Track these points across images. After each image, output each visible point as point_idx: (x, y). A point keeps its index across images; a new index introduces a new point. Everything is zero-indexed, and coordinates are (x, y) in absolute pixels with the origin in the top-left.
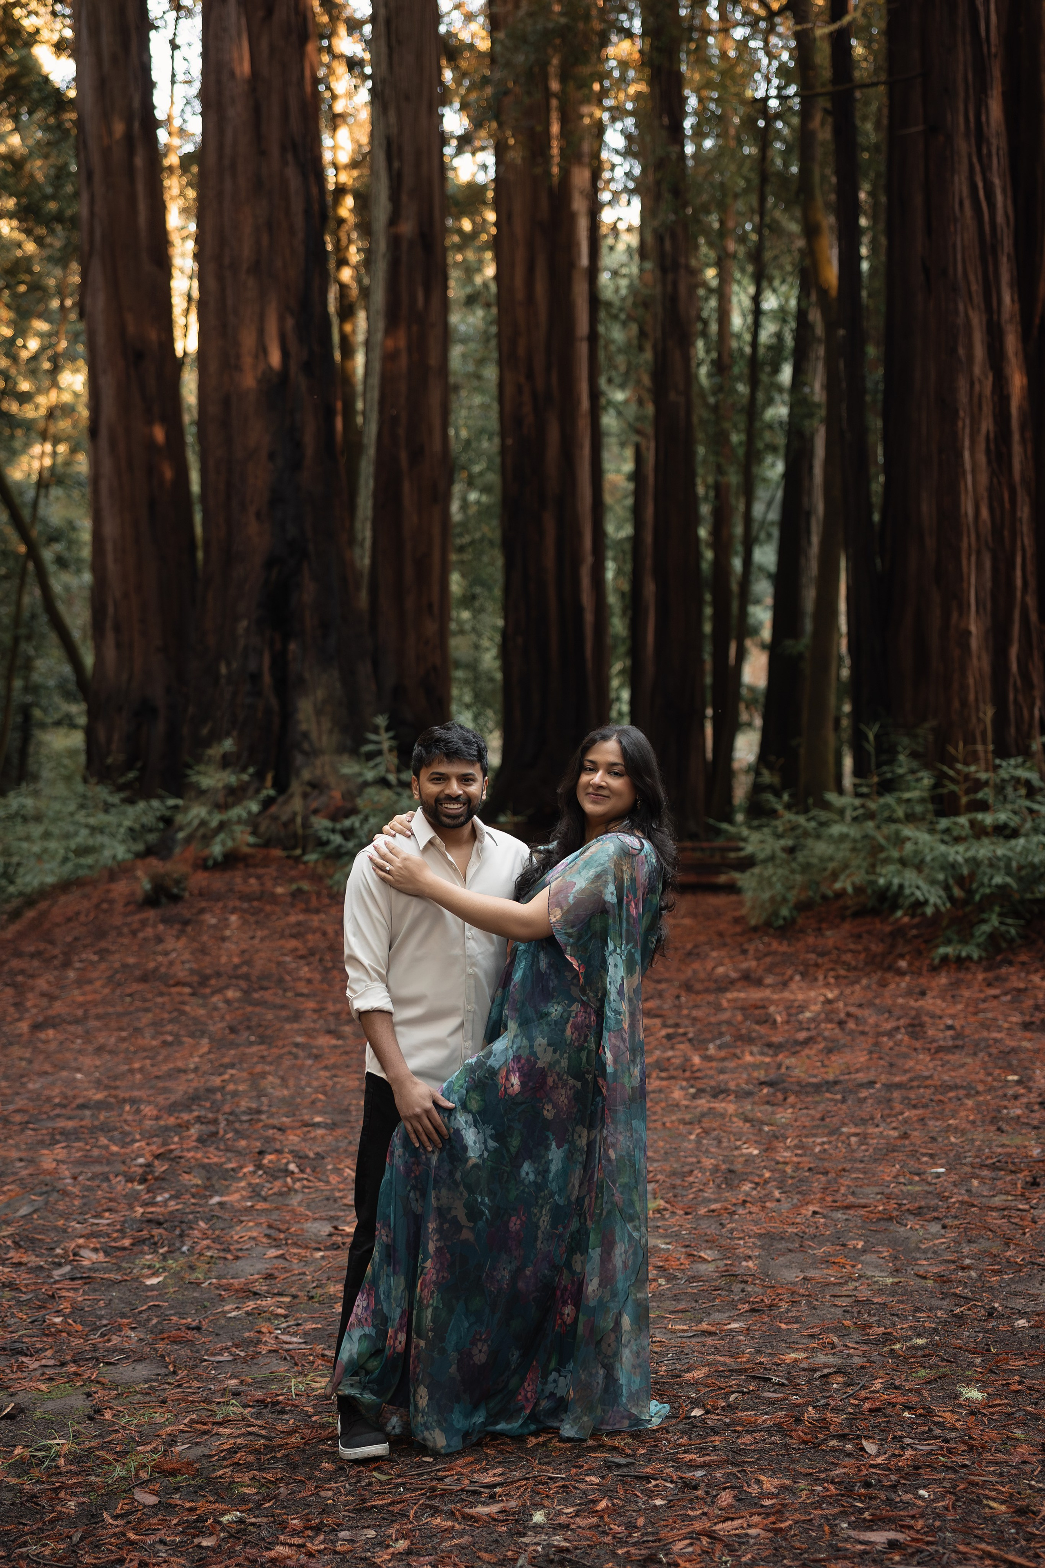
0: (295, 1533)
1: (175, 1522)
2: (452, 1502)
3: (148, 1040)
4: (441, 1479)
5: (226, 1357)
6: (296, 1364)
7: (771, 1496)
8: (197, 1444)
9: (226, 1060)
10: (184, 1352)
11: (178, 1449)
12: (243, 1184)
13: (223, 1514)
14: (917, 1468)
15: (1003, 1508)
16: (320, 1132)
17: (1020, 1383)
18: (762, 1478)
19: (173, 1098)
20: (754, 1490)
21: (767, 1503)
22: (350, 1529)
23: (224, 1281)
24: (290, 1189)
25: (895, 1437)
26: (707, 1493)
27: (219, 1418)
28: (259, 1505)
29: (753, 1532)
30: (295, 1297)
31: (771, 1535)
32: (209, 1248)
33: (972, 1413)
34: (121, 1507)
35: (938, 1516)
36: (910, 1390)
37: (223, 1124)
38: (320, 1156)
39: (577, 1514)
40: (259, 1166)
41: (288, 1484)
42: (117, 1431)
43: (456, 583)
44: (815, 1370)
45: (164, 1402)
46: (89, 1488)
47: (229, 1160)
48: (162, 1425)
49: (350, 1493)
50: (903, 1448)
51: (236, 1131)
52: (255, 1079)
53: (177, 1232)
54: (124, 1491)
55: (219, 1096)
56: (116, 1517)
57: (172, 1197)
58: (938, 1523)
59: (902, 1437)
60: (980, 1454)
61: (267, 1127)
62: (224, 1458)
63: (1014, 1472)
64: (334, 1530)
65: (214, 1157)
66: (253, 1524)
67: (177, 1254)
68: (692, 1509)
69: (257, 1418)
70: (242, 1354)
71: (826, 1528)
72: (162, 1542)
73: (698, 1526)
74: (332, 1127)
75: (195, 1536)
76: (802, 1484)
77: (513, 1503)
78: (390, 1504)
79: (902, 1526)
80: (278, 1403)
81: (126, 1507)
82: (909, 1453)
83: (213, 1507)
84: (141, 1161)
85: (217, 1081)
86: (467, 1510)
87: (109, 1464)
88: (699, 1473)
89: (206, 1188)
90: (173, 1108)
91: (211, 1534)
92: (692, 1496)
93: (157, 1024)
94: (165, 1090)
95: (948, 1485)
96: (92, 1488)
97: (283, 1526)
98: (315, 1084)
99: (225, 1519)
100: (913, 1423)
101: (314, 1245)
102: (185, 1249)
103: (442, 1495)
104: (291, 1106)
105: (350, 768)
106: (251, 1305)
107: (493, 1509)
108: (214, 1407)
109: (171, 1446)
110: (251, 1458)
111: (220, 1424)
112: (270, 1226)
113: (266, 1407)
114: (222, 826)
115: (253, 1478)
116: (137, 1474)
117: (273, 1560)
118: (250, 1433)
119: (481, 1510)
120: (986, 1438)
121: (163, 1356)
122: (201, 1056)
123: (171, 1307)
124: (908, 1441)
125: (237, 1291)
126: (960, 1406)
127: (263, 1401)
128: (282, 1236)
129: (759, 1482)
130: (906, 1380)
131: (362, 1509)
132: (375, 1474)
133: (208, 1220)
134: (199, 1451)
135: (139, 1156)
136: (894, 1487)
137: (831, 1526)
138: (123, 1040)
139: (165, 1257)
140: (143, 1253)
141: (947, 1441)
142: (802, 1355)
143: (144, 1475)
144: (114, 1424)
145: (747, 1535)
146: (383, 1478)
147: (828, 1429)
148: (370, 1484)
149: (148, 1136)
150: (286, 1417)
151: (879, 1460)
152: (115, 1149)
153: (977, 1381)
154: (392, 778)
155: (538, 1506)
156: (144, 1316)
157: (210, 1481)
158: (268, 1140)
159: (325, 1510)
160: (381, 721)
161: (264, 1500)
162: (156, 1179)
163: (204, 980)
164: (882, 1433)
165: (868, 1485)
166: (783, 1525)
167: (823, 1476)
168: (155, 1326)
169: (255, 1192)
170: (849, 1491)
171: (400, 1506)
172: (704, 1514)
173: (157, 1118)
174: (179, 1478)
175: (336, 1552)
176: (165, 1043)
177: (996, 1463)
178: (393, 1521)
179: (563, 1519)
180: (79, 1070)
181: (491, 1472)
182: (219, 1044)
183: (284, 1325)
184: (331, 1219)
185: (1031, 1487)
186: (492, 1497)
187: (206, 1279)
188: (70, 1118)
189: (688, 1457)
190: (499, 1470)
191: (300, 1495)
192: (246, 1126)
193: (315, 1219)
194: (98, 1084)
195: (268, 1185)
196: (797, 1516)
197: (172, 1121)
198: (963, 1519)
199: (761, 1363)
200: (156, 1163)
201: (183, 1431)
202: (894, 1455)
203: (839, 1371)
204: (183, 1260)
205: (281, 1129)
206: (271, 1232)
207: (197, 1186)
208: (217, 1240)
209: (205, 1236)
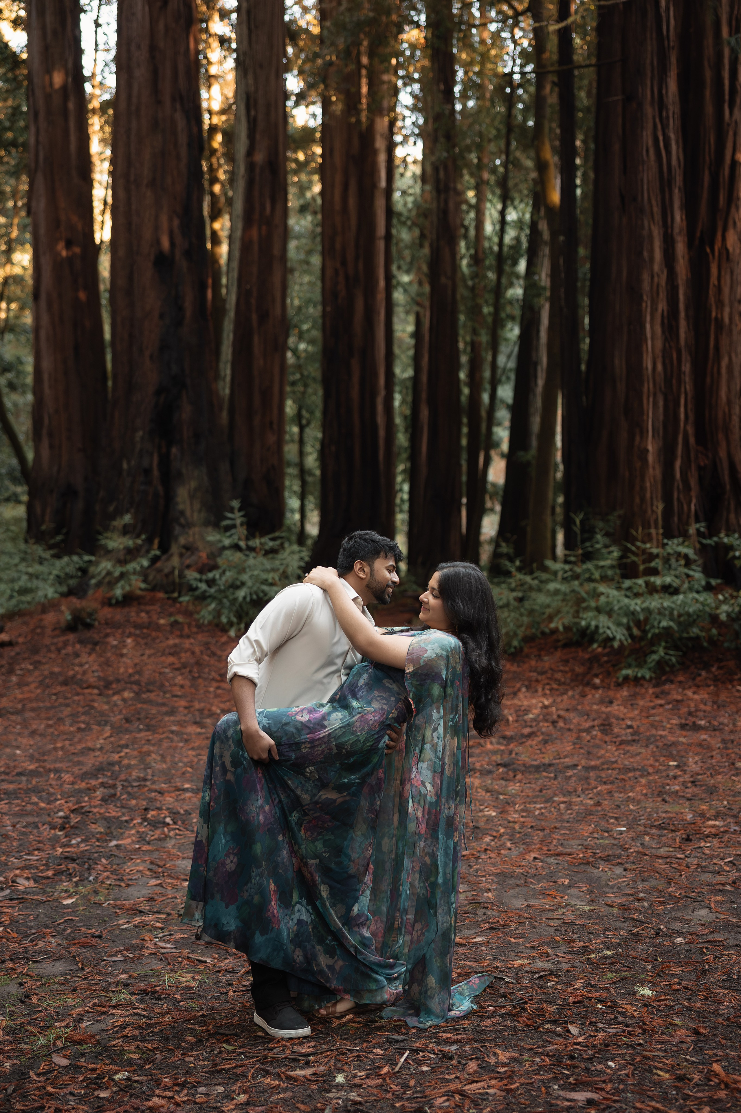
0: (166, 1088)
1: (81, 1079)
2: (279, 1066)
3: (68, 727)
4: (271, 1050)
5: (119, 958)
6: (169, 964)
7: (504, 1065)
8: (98, 1021)
9: (123, 742)
10: (90, 954)
11: (84, 1025)
12: (133, 832)
13: (116, 1073)
14: (607, 1045)
15: (667, 1076)
16: (188, 795)
17: (679, 984)
18: (498, 1052)
19: (84, 769)
20: (492, 1060)
21: (501, 1070)
22: (206, 1085)
23: (119, 902)
24: (166, 836)
25: (591, 1023)
26: (459, 1062)
27: (113, 1003)
28: (141, 1067)
29: (491, 1091)
30: (169, 914)
31: (504, 1094)
32: (108, 878)
33: (645, 1006)
34: (43, 1067)
35: (622, 1081)
36: (602, 988)
37: (120, 788)
38: (188, 813)
39: (367, 1077)
40: (145, 819)
41: (162, 1052)
42: (41, 1011)
44: (535, 973)
45: (75, 990)
46: (20, 1053)
47: (124, 814)
48: (73, 1007)
49: (206, 1059)
50: (597, 1031)
51: (129, 793)
52: (143, 756)
53: (86, 866)
54: (45, 1056)
55: (117, 768)
56: (39, 1075)
57: (83, 841)
58: (621, 1087)
59: (596, 1023)
60: (651, 1035)
61: (151, 790)
62: (117, 1032)
63: (675, 1049)
64: (195, 1086)
65: (113, 812)
66: (137, 1081)
67: (86, 882)
68: (448, 1074)
69: (141, 1003)
70: (131, 956)
71: (543, 1089)
72: (72, 1094)
73: (453, 1087)
75: (95, 1090)
76: (526, 1056)
77: (322, 1068)
78: (234, 1068)
79: (597, 1089)
80: (156, 992)
81: (46, 1067)
82: (601, 1034)
83: (108, 1068)
84: (61, 814)
85: (116, 757)
86: (289, 1073)
87: (35, 1036)
88: (454, 1048)
89: (107, 834)
90: (84, 776)
91: (107, 1088)
92: (448, 1064)
93: (74, 715)
94: (79, 763)
95: (628, 1058)
96: (22, 1053)
97: (158, 1083)
98: (185, 760)
99: (117, 1077)
100: (604, 1012)
101: (183, 877)
102: (91, 878)
103: (272, 1062)
104: (168, 776)
105: (213, 536)
106: (138, 920)
107: (308, 1072)
108: (111, 994)
109: (79, 1022)
110: (136, 1032)
111: (114, 1007)
112: (152, 863)
113: (147, 995)
114: (122, 576)
115: (137, 1047)
116: (54, 1043)
117: (150, 1108)
118: (135, 1014)
119: (299, 1073)
120: (655, 1024)
121: (74, 957)
122: (105, 739)
123: (81, 921)
124: (601, 1025)
125: (128, 909)
126: (637, 1000)
127: (145, 991)
128: (160, 870)
129: (495, 1054)
130: (599, 981)
131: (214, 1071)
132: (224, 1045)
133: (108, 858)
134: (99, 1026)
135: (59, 811)
136: (590, 1060)
137: (547, 1088)
138: (50, 726)
139: (77, 884)
140: (61, 881)
141: (627, 1026)
142: (526, 962)
143: (59, 1044)
144: (39, 1006)
145: (487, 1093)
146: (230, 1048)
147: (544, 1016)
148: (220, 1052)
149: (67, 796)
150: (161, 1002)
151: (580, 1039)
152: (43, 805)
153: (649, 982)
154: (242, 544)
155: (340, 1070)
156: (62, 927)
157: (106, 1048)
158: (151, 800)
159: (189, 1072)
160: (235, 504)
161: (147, 1063)
162: (72, 827)
163: (108, 685)
164: (582, 1019)
165: (572, 1058)
166: (512, 1087)
167: (540, 1050)
168: (69, 934)
169: (142, 838)
170: (559, 1062)
171: (241, 1069)
172: (457, 1078)
173: (73, 783)
174: (85, 1046)
175: (195, 1103)
176: (79, 729)
177: (662, 1043)
178: (236, 1080)
179: (357, 1081)
180: (18, 747)
181: (306, 1045)
182: (117, 730)
183: (161, 935)
185: (687, 1060)
186: (307, 1063)
187: (106, 901)
188: (11, 782)
189: (445, 1036)
190: (312, 1044)
191: (171, 1060)
192: (136, 789)
193: (184, 858)
194: (32, 758)
195: (151, 833)
196: (523, 1080)
197: (83, 785)
198: (639, 1083)
199: (497, 967)
200: (72, 816)
201: (87, 1012)
202: (591, 1036)
203: (552, 973)
204: (89, 887)
205: (161, 793)
206: (153, 867)
207: (101, 833)
208: (114, 872)
209: (106, 870)
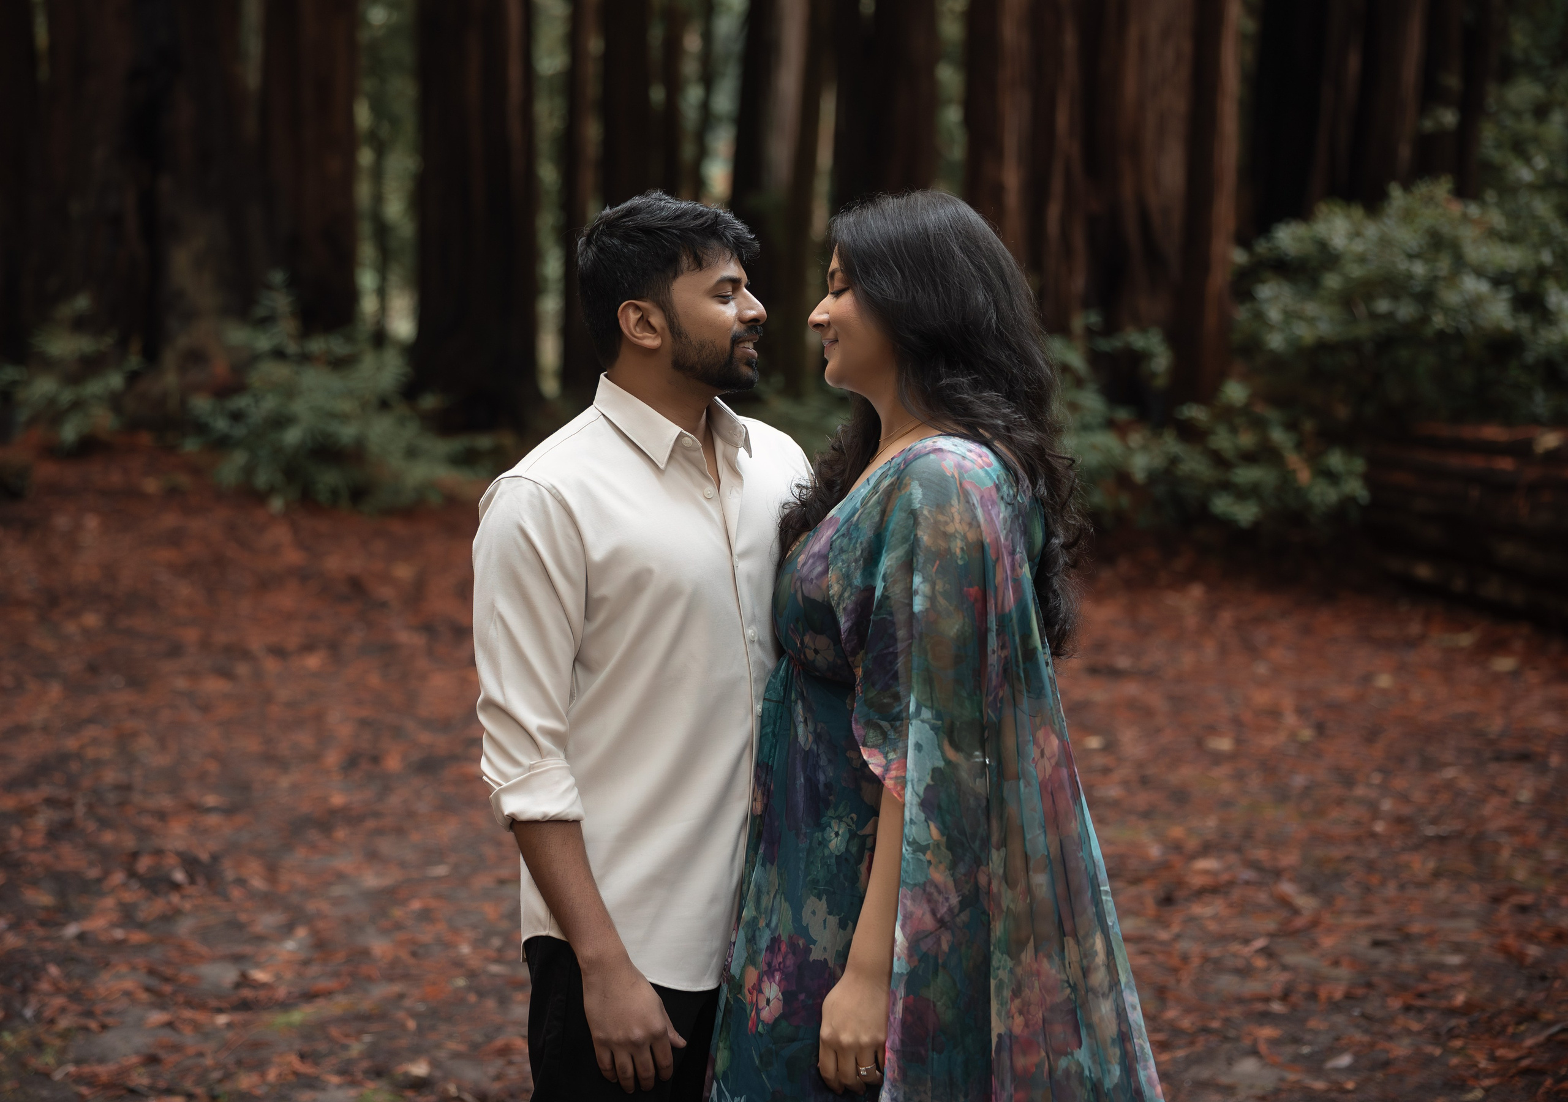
9: (85, 713)
12: (109, 902)
16: (213, 820)
19: (12, 769)
23: (86, 1069)
24: (177, 912)
32: (63, 1010)
37: (80, 809)
38: (215, 858)
40: (132, 874)
43: (363, 115)
47: (91, 865)
51: (101, 820)
52: (124, 740)
53: (18, 984)
55: (75, 766)
57: (10, 926)
61: (142, 811)
65: (70, 860)
67: (17, 1022)
74: (229, 811)
85: (71, 743)
89: (59, 910)
90: (13, 783)
101: (214, 1003)
102: (28, 1013)
104: (173, 780)
105: (238, 335)
112: (152, 972)
114: (77, 405)
122: (51, 708)
128: (168, 989)
133: (62, 964)
154: (292, 348)
158: (144, 833)
160: (278, 277)
163: (54, 600)
169: (128, 916)
182: (75, 688)
184: (237, 959)
187: (59, 1066)
192: (113, 810)
193: (214, 959)
195: (146, 904)
204: (25, 1032)
205: (162, 816)
206: (154, 982)
207: (46, 908)
208: (75, 996)
209: (58, 990)
